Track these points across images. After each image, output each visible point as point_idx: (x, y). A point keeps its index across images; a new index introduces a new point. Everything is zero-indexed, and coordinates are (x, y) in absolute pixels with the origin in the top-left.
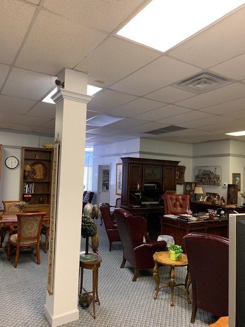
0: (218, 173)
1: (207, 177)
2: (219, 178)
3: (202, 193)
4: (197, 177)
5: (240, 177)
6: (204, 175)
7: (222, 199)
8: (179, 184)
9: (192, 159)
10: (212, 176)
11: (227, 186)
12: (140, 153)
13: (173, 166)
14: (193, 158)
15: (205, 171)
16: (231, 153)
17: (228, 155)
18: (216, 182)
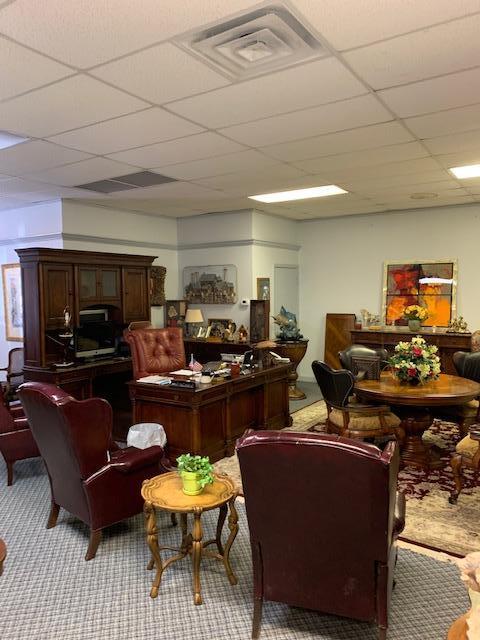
0: (230, 279)
1: (209, 289)
2: (231, 289)
3: (202, 321)
4: (189, 289)
5: (268, 285)
6: (203, 284)
7: (242, 330)
8: (154, 305)
9: (176, 253)
10: (218, 286)
11: (248, 303)
12: (65, 236)
13: (141, 267)
14: (178, 250)
15: (204, 275)
16: (254, 237)
17: (249, 242)
18: (228, 298)
